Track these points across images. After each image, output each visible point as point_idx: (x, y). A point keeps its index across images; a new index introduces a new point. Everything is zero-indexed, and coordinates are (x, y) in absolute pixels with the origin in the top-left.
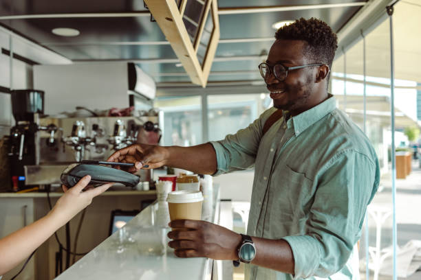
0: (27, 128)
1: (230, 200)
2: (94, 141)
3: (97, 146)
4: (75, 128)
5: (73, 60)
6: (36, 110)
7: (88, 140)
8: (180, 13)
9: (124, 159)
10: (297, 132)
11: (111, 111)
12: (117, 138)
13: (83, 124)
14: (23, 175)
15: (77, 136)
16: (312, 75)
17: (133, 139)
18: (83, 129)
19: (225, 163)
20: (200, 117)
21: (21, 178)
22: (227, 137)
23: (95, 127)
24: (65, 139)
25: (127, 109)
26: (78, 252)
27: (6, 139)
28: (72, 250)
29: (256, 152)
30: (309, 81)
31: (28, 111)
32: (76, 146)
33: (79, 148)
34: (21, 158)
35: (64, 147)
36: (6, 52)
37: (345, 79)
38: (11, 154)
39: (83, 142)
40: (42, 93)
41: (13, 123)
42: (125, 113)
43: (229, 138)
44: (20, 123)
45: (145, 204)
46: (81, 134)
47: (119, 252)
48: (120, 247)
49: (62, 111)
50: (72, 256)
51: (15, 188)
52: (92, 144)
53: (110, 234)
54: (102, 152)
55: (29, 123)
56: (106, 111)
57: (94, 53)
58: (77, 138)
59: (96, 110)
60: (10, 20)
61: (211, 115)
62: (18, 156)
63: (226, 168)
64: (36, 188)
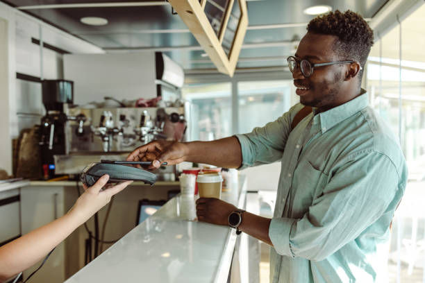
0: (56, 118)
1: (256, 192)
2: (122, 131)
3: (125, 136)
4: (103, 118)
5: (104, 49)
6: (65, 101)
7: (115, 131)
8: (201, 5)
9: (145, 156)
10: (324, 129)
11: (137, 101)
12: (143, 129)
13: (111, 115)
14: (53, 164)
15: (104, 127)
16: (340, 73)
17: (159, 130)
18: (111, 119)
19: (251, 157)
20: (230, 104)
21: (52, 167)
22: (255, 129)
23: (123, 118)
24: (94, 129)
25: (154, 100)
26: (105, 240)
27: (37, 128)
28: (100, 238)
29: (284, 146)
30: (337, 78)
31: (58, 100)
32: (103, 136)
33: (106, 139)
34: (51, 148)
35: (92, 137)
36: (35, 41)
37: (381, 64)
38: (41, 143)
39: (111, 132)
40: (72, 83)
41: (44, 113)
42: (152, 104)
43: (257, 131)
44: (50, 112)
45: (171, 195)
46: (109, 124)
47: (145, 241)
48: (146, 238)
49: (91, 101)
50: (100, 244)
51: (46, 176)
52: (120, 134)
53: (137, 223)
54: (129, 142)
55: (58, 112)
56: (133, 102)
57: (124, 41)
58: (105, 129)
59: (124, 101)
60: (40, 10)
61: (242, 102)
62: (48, 145)
63: (252, 163)
64: (66, 177)
